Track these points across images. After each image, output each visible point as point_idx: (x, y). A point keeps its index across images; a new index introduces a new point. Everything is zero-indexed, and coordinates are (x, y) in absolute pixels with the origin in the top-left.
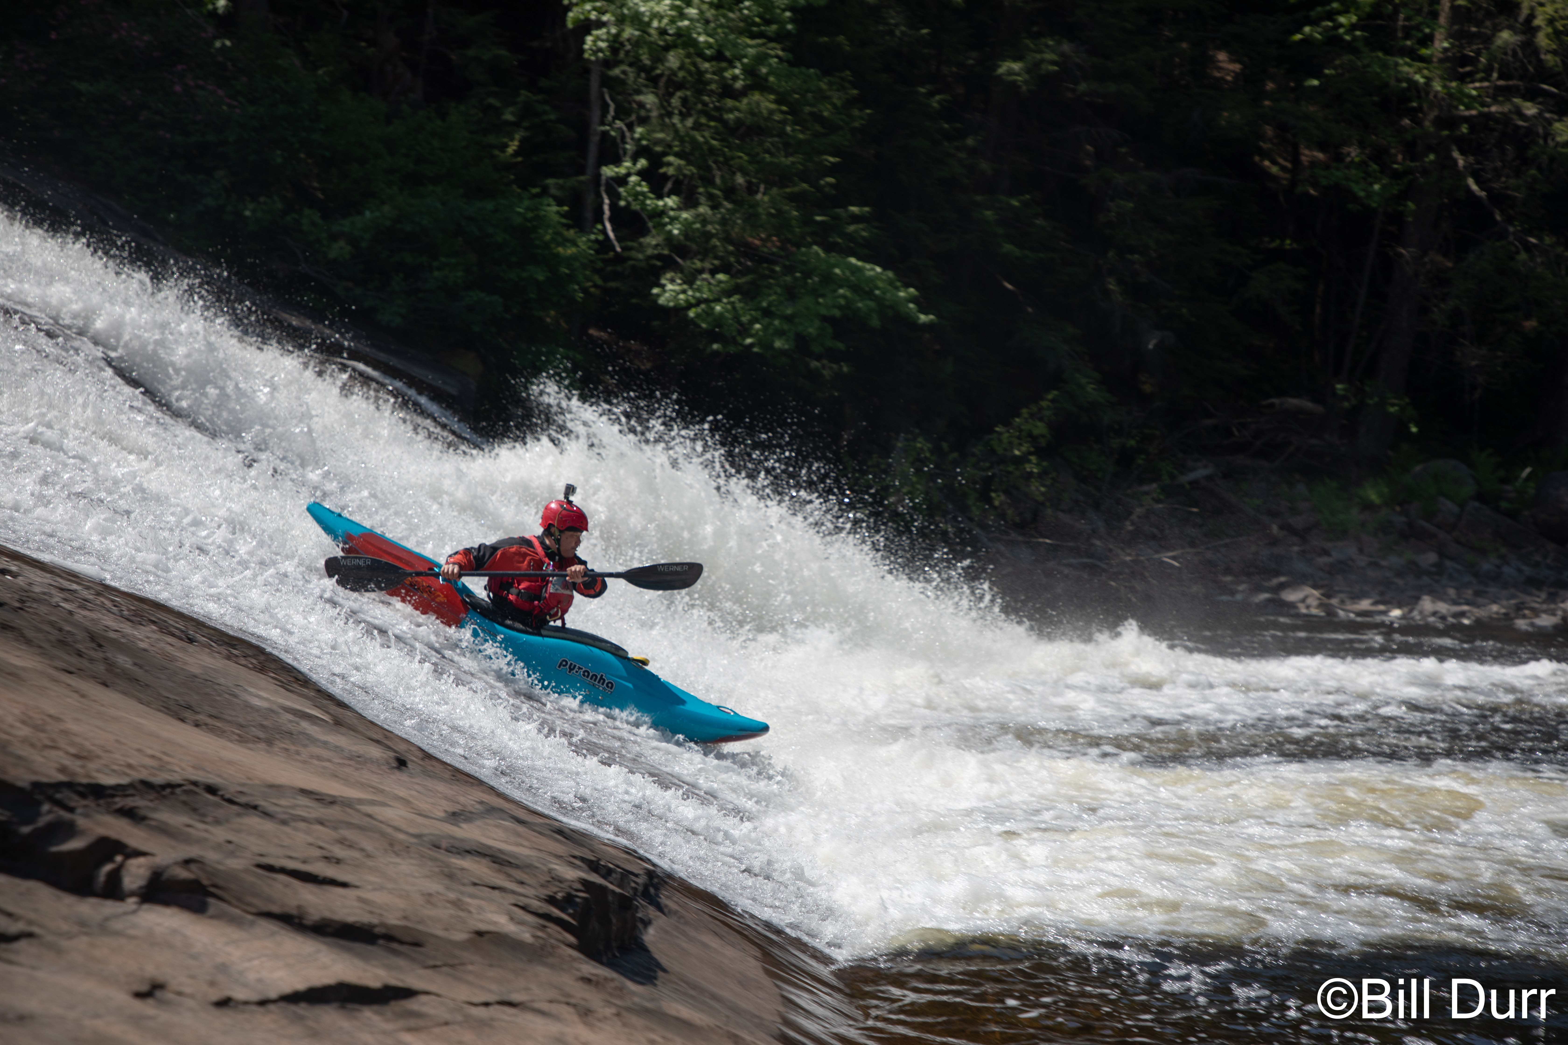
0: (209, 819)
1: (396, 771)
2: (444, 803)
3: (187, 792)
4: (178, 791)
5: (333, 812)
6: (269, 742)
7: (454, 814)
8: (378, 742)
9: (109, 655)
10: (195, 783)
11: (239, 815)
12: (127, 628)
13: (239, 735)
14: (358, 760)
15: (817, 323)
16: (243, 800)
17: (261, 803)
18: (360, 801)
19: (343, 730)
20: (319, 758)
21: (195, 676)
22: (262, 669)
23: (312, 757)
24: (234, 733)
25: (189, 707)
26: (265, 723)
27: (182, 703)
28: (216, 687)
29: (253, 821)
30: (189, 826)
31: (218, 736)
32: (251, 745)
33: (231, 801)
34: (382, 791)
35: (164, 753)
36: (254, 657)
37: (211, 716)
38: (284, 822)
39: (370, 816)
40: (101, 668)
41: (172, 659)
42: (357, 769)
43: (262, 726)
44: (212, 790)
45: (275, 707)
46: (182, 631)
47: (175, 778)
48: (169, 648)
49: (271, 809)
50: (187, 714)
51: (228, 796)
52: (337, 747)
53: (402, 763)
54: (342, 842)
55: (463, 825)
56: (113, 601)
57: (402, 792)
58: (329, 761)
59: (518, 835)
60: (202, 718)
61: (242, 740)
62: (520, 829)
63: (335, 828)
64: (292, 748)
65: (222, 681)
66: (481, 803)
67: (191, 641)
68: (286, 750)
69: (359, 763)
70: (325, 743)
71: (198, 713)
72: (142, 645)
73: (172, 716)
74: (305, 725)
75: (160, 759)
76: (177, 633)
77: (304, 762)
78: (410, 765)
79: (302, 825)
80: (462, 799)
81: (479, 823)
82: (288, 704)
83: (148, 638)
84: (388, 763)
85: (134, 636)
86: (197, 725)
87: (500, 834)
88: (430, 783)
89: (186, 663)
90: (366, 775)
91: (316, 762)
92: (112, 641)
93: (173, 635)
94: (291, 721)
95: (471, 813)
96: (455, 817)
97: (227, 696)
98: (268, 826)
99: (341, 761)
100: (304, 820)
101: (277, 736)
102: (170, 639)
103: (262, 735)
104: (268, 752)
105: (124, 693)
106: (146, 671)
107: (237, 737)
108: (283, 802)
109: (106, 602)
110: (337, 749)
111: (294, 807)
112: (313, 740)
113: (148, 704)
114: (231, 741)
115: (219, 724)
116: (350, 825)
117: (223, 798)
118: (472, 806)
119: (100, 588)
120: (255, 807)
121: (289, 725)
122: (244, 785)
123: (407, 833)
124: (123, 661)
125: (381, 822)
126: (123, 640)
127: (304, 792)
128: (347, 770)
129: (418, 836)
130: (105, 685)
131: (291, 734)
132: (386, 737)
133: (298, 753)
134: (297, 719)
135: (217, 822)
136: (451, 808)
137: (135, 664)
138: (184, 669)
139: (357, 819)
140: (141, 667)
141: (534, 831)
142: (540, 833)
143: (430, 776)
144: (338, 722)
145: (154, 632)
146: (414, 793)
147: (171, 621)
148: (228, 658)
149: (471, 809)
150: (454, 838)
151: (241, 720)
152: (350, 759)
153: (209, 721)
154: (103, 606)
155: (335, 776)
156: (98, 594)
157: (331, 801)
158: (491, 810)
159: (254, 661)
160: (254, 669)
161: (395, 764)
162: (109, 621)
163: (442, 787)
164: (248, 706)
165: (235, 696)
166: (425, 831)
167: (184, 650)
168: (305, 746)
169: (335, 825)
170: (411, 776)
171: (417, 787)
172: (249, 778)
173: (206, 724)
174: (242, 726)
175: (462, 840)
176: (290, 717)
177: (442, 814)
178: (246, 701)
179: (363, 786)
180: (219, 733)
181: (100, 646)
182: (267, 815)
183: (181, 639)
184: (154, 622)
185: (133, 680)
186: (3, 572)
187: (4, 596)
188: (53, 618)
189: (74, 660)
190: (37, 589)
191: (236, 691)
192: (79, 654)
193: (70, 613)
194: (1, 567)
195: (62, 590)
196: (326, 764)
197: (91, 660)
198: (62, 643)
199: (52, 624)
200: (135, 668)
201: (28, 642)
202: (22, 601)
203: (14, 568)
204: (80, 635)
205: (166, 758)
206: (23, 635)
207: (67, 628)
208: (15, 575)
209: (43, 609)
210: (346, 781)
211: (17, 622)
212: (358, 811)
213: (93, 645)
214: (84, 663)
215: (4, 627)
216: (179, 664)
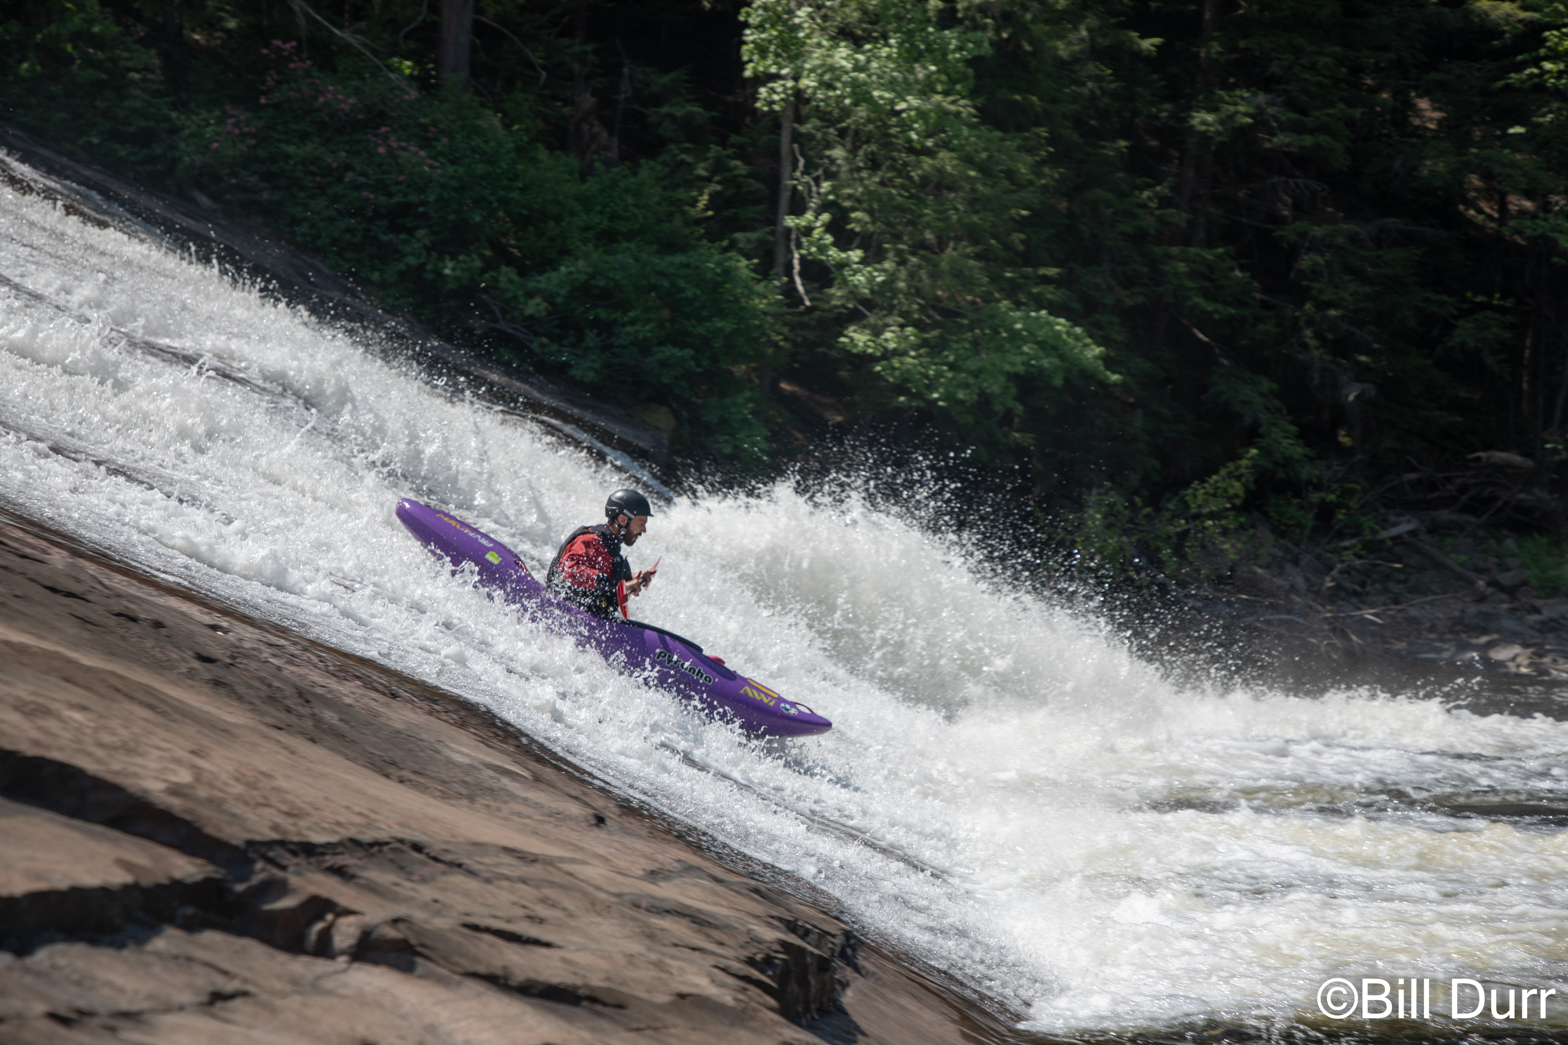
0: (416, 878)
1: (595, 828)
2: (642, 861)
3: (395, 850)
4: (385, 848)
5: (535, 871)
6: (471, 798)
7: (652, 872)
8: (576, 798)
9: (316, 711)
10: (401, 841)
11: (444, 873)
12: (333, 684)
13: (442, 792)
14: (558, 817)
16: (448, 857)
17: (466, 861)
18: (562, 859)
19: (542, 786)
20: (520, 815)
21: (399, 732)
22: (462, 725)
23: (513, 813)
24: (436, 789)
25: (393, 763)
26: (467, 779)
27: (386, 759)
28: (419, 743)
29: (458, 879)
30: (396, 884)
31: (421, 792)
32: (453, 802)
33: (436, 859)
34: (581, 849)
35: (371, 810)
36: (455, 712)
37: (414, 772)
38: (488, 881)
39: (571, 874)
40: (310, 724)
41: (376, 714)
42: (557, 826)
43: (464, 782)
44: (417, 847)
45: (476, 764)
46: (386, 687)
47: (383, 836)
48: (373, 704)
49: (476, 867)
50: (392, 770)
51: (433, 854)
52: (536, 803)
53: (600, 820)
54: (544, 901)
55: (662, 884)
56: (319, 656)
57: (601, 850)
58: (529, 817)
59: (716, 894)
60: (405, 774)
61: (445, 796)
62: (718, 888)
63: (538, 887)
64: (493, 804)
65: (424, 736)
66: (679, 861)
67: (394, 696)
68: (488, 806)
69: (558, 820)
70: (525, 800)
71: (402, 769)
72: (348, 701)
73: (377, 772)
74: (505, 781)
75: (367, 817)
76: (381, 688)
77: (506, 819)
78: (608, 822)
79: (505, 884)
80: (660, 857)
81: (677, 881)
82: (489, 759)
83: (353, 693)
84: (587, 820)
85: (340, 692)
86: (401, 781)
87: (697, 893)
88: (629, 841)
89: (389, 719)
90: (565, 832)
91: (517, 819)
92: (319, 697)
93: (377, 690)
94: (492, 778)
95: (669, 871)
96: (653, 875)
97: (429, 752)
98: (472, 884)
99: (540, 818)
100: (507, 878)
101: (479, 793)
102: (374, 695)
103: (464, 791)
104: (470, 808)
105: (331, 749)
106: (352, 727)
107: (439, 794)
108: (486, 860)
109: (313, 658)
110: (537, 806)
111: (498, 865)
112: (514, 797)
113: (354, 760)
114: (434, 797)
115: (422, 780)
116: (552, 884)
117: (428, 854)
118: (671, 864)
119: (306, 644)
120: (460, 866)
121: (491, 782)
122: (448, 843)
123: (607, 892)
124: (330, 716)
125: (582, 881)
126: (330, 696)
127: (507, 850)
128: (548, 827)
129: (618, 895)
130: (313, 740)
131: (492, 790)
132: (584, 794)
133: (499, 810)
134: (498, 775)
135: (423, 880)
136: (650, 866)
137: (341, 720)
138: (387, 725)
139: (557, 878)
140: (347, 723)
141: (732, 890)
142: (738, 892)
143: (628, 833)
144: (537, 779)
145: (358, 687)
146: (613, 850)
147: (375, 676)
148: (430, 713)
149: (669, 867)
150: (653, 897)
151: (443, 776)
152: (550, 816)
153: (413, 777)
154: (309, 661)
155: (535, 833)
156: (305, 649)
157: (533, 859)
158: (689, 869)
159: (454, 717)
160: (455, 724)
161: (594, 822)
162: (316, 677)
163: (639, 845)
164: (450, 762)
165: (438, 752)
166: (625, 890)
167: (387, 705)
168: (506, 802)
169: (537, 884)
170: (610, 833)
171: (616, 845)
172: (453, 836)
173: (410, 781)
174: (444, 782)
175: (662, 900)
176: (491, 773)
177: (641, 873)
178: (448, 757)
179: (563, 843)
180: (422, 789)
181: (308, 702)
182: (471, 873)
183: (384, 694)
184: (358, 678)
185: (340, 736)
186: (214, 628)
187: (216, 652)
188: (263, 674)
189: (283, 716)
190: (247, 645)
191: (439, 747)
192: (288, 710)
193: (279, 668)
194: (212, 623)
195: (271, 645)
196: (527, 821)
197: (300, 716)
198: (272, 699)
199: (262, 680)
200: (341, 724)
201: (240, 698)
202: (233, 657)
203: (225, 624)
204: (289, 691)
205: (373, 816)
206: (234, 692)
207: (276, 684)
208: (226, 631)
209: (253, 665)
210: (546, 838)
211: (229, 678)
212: (559, 869)
213: (301, 701)
214: (293, 719)
215: (217, 683)
216: (383, 720)
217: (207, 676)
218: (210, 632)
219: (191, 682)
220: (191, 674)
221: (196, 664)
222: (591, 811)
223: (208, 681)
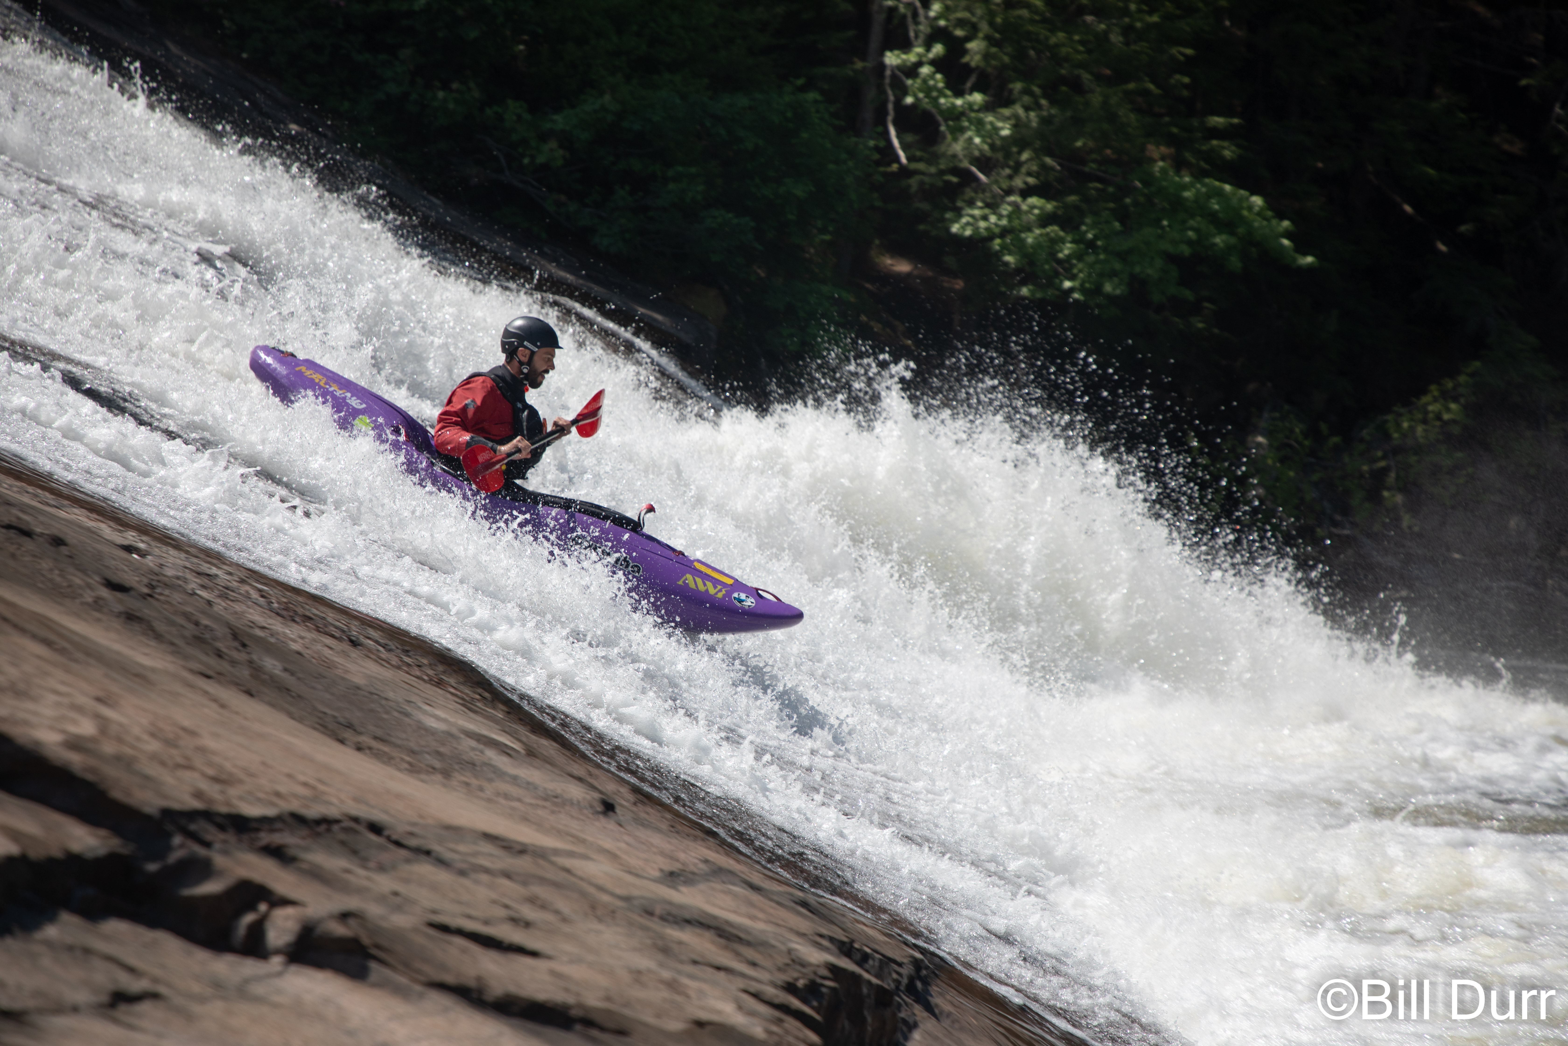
0: (372, 865)
1: (601, 817)
2: (659, 859)
3: (347, 830)
4: (335, 828)
5: (523, 864)
6: (446, 774)
7: (672, 874)
8: (580, 779)
9: (255, 657)
10: (356, 820)
11: (408, 861)
12: (277, 625)
13: (410, 764)
14: (556, 801)
15: (1159, 263)
16: (413, 842)
17: (436, 848)
18: (556, 852)
19: (537, 762)
20: (507, 796)
21: (358, 688)
23: (498, 794)
24: (403, 760)
25: (350, 726)
26: (442, 749)
27: (341, 720)
28: (384, 702)
29: (425, 869)
30: (347, 871)
31: (384, 763)
32: (423, 776)
33: (398, 844)
34: (583, 841)
35: (320, 781)
37: (376, 738)
38: (462, 873)
39: (567, 871)
40: (245, 673)
41: (330, 665)
42: (553, 812)
43: (438, 753)
44: (375, 828)
45: (454, 731)
46: (343, 631)
47: (333, 812)
48: (327, 652)
49: (448, 855)
50: (348, 734)
51: (395, 837)
52: (528, 783)
53: (608, 807)
54: (532, 900)
55: (684, 889)
56: (260, 590)
57: (608, 844)
58: (519, 800)
59: (751, 904)
60: (365, 740)
61: (413, 770)
62: (754, 896)
63: (525, 884)
64: (474, 782)
65: (391, 695)
66: (706, 861)
67: (354, 643)
68: (467, 784)
69: (556, 804)
70: (515, 779)
71: (360, 733)
72: (295, 647)
73: (329, 736)
74: (491, 754)
75: (313, 788)
76: (338, 633)
77: (489, 800)
78: (618, 810)
79: (484, 877)
80: (682, 856)
81: (702, 886)
82: (471, 727)
83: (302, 638)
84: (592, 807)
85: (285, 635)
86: (359, 748)
87: (728, 901)
88: (643, 834)
89: (347, 671)
90: (564, 820)
91: (502, 801)
92: (259, 641)
93: (333, 636)
94: (473, 749)
95: (693, 873)
96: (672, 877)
97: (396, 714)
98: (443, 876)
99: (533, 801)
100: (487, 871)
101: (456, 767)
102: (329, 641)
103: (437, 764)
104: (444, 786)
105: (272, 705)
106: (299, 679)
107: (406, 766)
108: (462, 848)
109: (253, 591)
110: (530, 786)
111: (475, 854)
112: (500, 774)
113: (300, 720)
114: (400, 770)
115: (386, 749)
116: (543, 881)
117: (388, 838)
118: (695, 865)
119: (244, 574)
120: (428, 853)
121: (472, 754)
122: (415, 824)
123: (613, 894)
124: (272, 665)
125: (581, 879)
126: (273, 640)
127: (488, 837)
128: (541, 812)
129: (627, 899)
130: (250, 693)
131: (474, 765)
132: (590, 774)
133: (481, 789)
134: (481, 747)
135: (381, 868)
136: (668, 866)
137: (286, 670)
138: (343, 679)
139: (551, 874)
140: (292, 674)
141: (772, 900)
142: (779, 903)
143: (643, 825)
144: (531, 753)
145: (309, 630)
146: (623, 845)
147: (330, 617)
148: (399, 667)
149: (692, 868)
150: (670, 903)
151: (412, 745)
152: (545, 799)
153: (374, 744)
154: (248, 596)
155: (525, 819)
156: (242, 581)
157: (521, 850)
158: (718, 872)
159: (430, 672)
160: (430, 681)
161: (600, 808)
162: (256, 616)
163: (657, 840)
164: (422, 728)
165: (407, 715)
166: (636, 893)
167: (345, 655)
168: (490, 780)
169: (525, 880)
170: (620, 824)
171: (626, 838)
172: (421, 816)
173: (370, 748)
174: (412, 752)
175: (680, 907)
176: (473, 743)
177: (657, 874)
178: (419, 722)
179: (560, 833)
180: (386, 759)
181: (244, 645)
182: (441, 862)
183: (341, 640)
184: (309, 619)
185: (284, 689)
186: (129, 549)
187: (130, 579)
188: (189, 609)
189: (213, 661)
190: (169, 572)
191: (408, 709)
192: (219, 655)
193: (209, 603)
194: (126, 543)
195: (199, 574)
196: (516, 804)
197: (233, 662)
198: (199, 640)
199: (187, 616)
200: (285, 675)
201: (158, 637)
202: (151, 587)
203: (142, 546)
204: (220, 631)
205: (321, 787)
206: (152, 629)
207: (205, 621)
208: (143, 554)
209: (177, 597)
210: (539, 826)
211: (146, 612)
212: (553, 863)
213: (236, 644)
214: (225, 666)
215: (130, 617)
216: (339, 672)
217: (118, 608)
218: (124, 554)
219: (97, 615)
220: (98, 604)
221: (105, 593)
222: (597, 795)
223: (119, 615)
